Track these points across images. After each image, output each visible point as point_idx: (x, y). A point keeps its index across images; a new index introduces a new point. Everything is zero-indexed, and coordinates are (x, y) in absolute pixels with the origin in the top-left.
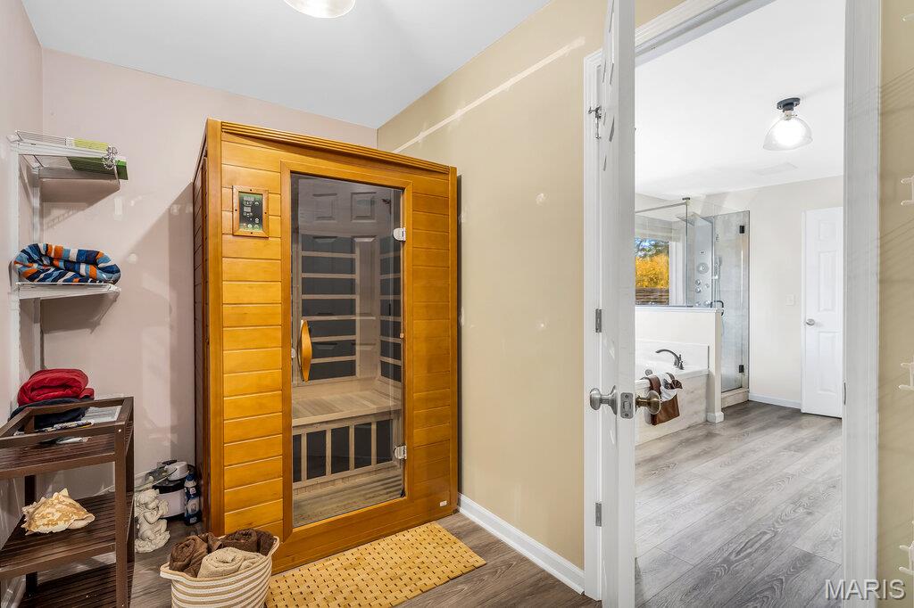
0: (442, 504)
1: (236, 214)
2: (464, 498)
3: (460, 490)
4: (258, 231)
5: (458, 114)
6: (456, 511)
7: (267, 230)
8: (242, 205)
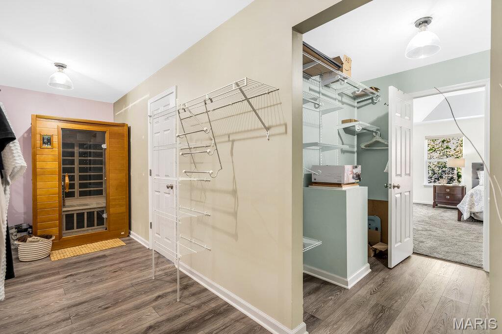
0: (122, 233)
1: (42, 142)
2: (131, 232)
3: (130, 229)
4: (49, 146)
5: (130, 106)
6: (129, 236)
7: (53, 146)
8: (43, 139)
